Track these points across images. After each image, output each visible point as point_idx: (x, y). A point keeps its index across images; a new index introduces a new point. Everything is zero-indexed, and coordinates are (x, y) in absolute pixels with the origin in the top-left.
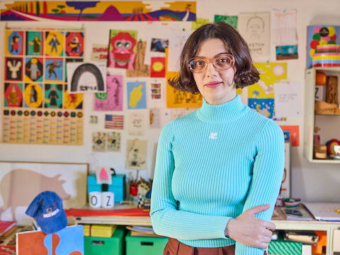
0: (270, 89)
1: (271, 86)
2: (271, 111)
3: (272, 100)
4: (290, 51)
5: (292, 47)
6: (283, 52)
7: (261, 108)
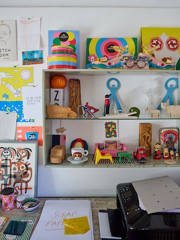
0: (18, 93)
1: (19, 89)
2: (20, 113)
3: (21, 103)
4: (36, 56)
5: (37, 52)
6: (29, 57)
7: (11, 111)
